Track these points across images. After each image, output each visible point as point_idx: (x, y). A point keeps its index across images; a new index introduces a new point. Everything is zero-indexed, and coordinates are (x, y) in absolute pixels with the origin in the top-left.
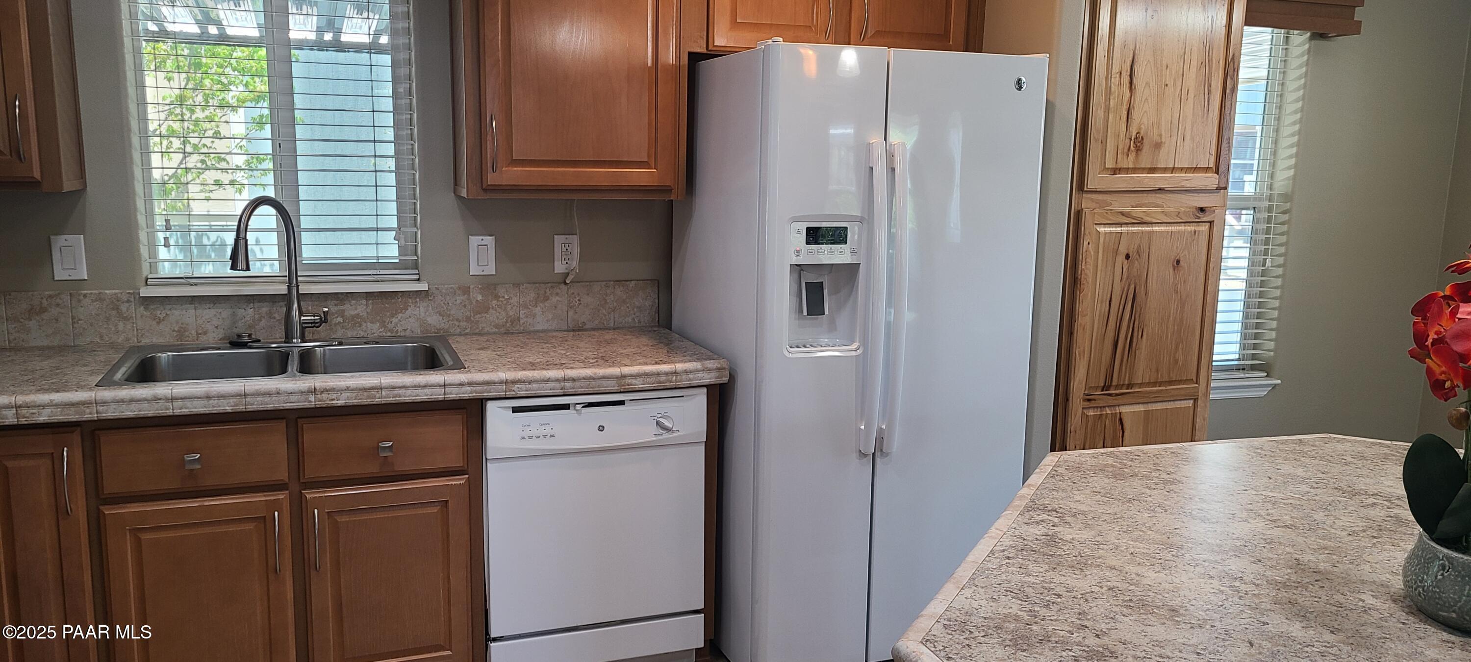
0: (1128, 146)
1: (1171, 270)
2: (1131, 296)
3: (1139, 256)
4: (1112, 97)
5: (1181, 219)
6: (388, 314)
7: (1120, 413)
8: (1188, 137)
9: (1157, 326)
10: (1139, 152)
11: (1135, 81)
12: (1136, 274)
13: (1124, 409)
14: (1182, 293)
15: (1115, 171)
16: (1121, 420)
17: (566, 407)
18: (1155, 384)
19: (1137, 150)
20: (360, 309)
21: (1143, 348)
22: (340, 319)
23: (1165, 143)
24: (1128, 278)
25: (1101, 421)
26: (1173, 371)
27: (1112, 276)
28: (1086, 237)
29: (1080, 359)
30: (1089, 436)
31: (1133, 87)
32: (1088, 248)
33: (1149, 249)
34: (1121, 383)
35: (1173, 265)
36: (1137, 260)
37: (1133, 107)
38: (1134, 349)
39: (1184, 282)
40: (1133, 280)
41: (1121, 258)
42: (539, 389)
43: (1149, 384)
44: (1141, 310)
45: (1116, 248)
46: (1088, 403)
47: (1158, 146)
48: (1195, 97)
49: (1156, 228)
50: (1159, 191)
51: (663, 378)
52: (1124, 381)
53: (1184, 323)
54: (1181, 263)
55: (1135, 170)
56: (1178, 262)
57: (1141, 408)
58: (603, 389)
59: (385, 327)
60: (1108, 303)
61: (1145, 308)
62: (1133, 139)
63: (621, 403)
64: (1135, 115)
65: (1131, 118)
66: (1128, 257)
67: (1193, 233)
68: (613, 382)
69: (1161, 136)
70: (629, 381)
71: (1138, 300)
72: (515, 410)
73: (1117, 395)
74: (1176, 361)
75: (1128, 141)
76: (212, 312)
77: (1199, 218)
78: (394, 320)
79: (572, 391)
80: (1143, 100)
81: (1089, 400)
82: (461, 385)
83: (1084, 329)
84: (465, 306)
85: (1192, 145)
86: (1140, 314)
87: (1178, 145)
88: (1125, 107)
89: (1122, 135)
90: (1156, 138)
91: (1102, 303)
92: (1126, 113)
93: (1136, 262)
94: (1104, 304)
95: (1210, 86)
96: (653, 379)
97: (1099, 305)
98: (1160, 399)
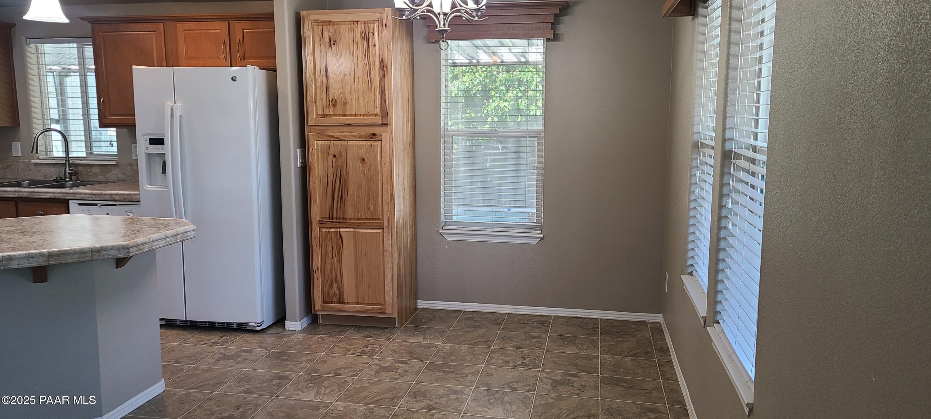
0: (328, 105)
1: (360, 164)
2: (339, 175)
3: (341, 156)
4: (317, 82)
5: (362, 139)
6: (106, 172)
7: (339, 232)
8: (361, 99)
9: (355, 190)
10: (335, 107)
11: (328, 74)
12: (340, 164)
13: (341, 230)
14: (368, 175)
15: (324, 116)
16: (340, 235)
17: (96, 205)
18: (358, 219)
19: (334, 106)
20: (97, 170)
21: (349, 201)
22: (91, 174)
23: (348, 102)
24: (336, 166)
25: (329, 235)
26: (367, 213)
27: (327, 165)
28: (311, 147)
29: (314, 203)
30: (323, 242)
31: (328, 76)
32: (312, 151)
33: (346, 152)
34: (339, 217)
35: (361, 161)
36: (340, 158)
37: (329, 86)
38: (343, 201)
39: (368, 169)
40: (339, 167)
41: (331, 157)
42: (84, 197)
43: (354, 219)
44: (345, 182)
45: (328, 151)
46: (321, 225)
47: (345, 104)
48: (362, 80)
49: (350, 143)
50: (348, 126)
51: (126, 197)
52: (340, 216)
53: (371, 189)
54: (366, 160)
55: (334, 115)
56: (363, 160)
57: (352, 230)
58: (105, 199)
59: (105, 177)
60: (326, 178)
61: (347, 181)
62: (331, 100)
63: (115, 205)
64: (330, 89)
65: (329, 91)
66: (335, 156)
67: (370, 146)
68: (108, 197)
69: (346, 99)
70: (114, 196)
71: (343, 177)
72: (80, 204)
73: (336, 222)
74: (369, 209)
75: (328, 102)
76: (54, 169)
77: (373, 138)
78: (108, 175)
79: (95, 199)
80: (334, 83)
81: (321, 224)
82: (58, 193)
83: (314, 189)
84: (131, 171)
85: (364, 103)
86: (345, 184)
87: (356, 103)
88: (325, 86)
89: (325, 100)
90: (343, 100)
91: (323, 178)
92: (325, 89)
93: (340, 159)
94: (324, 178)
95: (370, 74)
96: (122, 197)
97: (322, 179)
98: (361, 227)
